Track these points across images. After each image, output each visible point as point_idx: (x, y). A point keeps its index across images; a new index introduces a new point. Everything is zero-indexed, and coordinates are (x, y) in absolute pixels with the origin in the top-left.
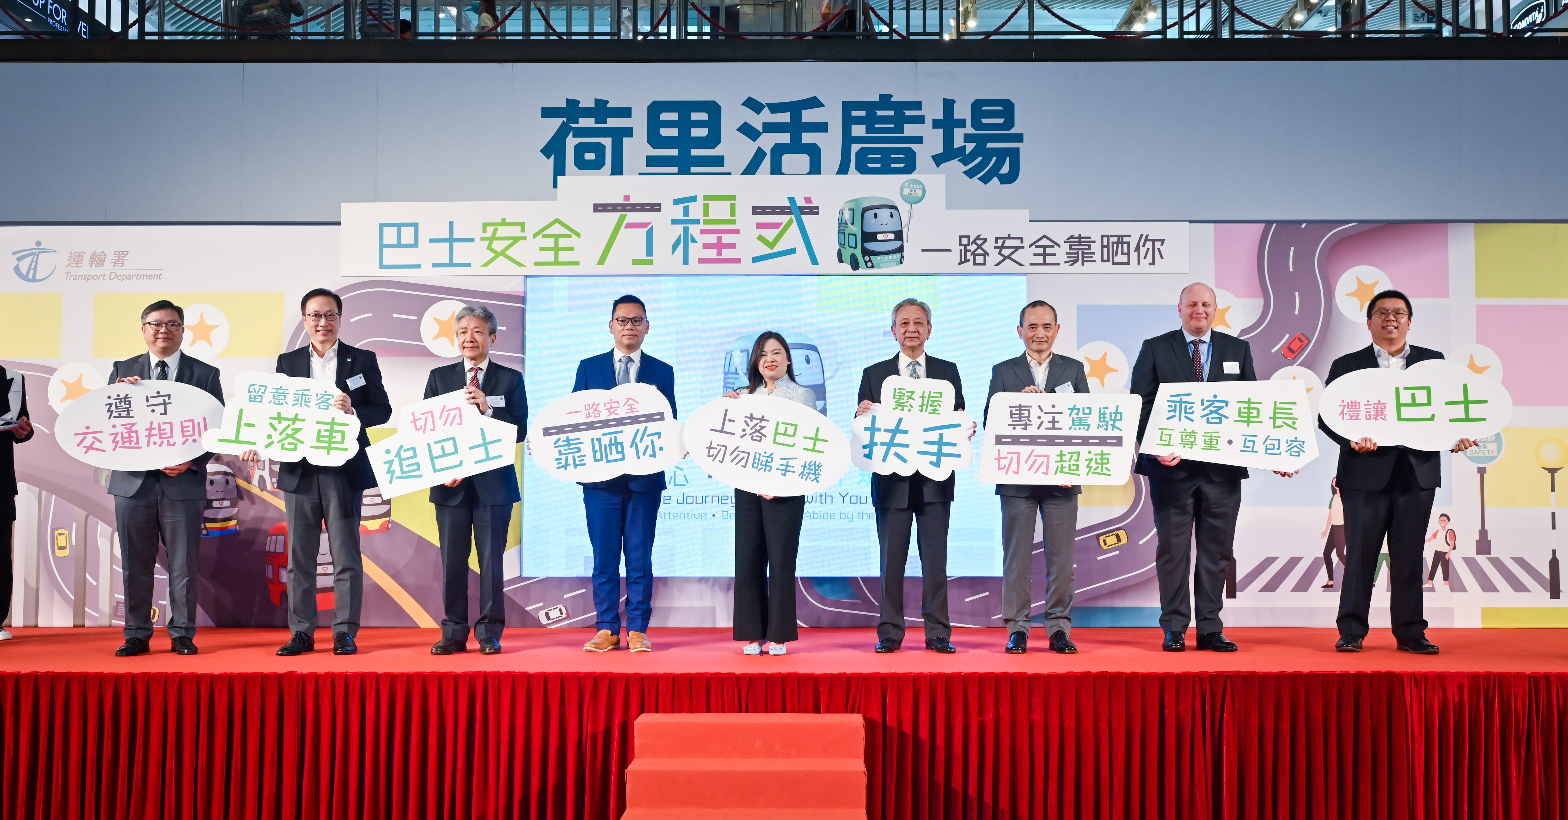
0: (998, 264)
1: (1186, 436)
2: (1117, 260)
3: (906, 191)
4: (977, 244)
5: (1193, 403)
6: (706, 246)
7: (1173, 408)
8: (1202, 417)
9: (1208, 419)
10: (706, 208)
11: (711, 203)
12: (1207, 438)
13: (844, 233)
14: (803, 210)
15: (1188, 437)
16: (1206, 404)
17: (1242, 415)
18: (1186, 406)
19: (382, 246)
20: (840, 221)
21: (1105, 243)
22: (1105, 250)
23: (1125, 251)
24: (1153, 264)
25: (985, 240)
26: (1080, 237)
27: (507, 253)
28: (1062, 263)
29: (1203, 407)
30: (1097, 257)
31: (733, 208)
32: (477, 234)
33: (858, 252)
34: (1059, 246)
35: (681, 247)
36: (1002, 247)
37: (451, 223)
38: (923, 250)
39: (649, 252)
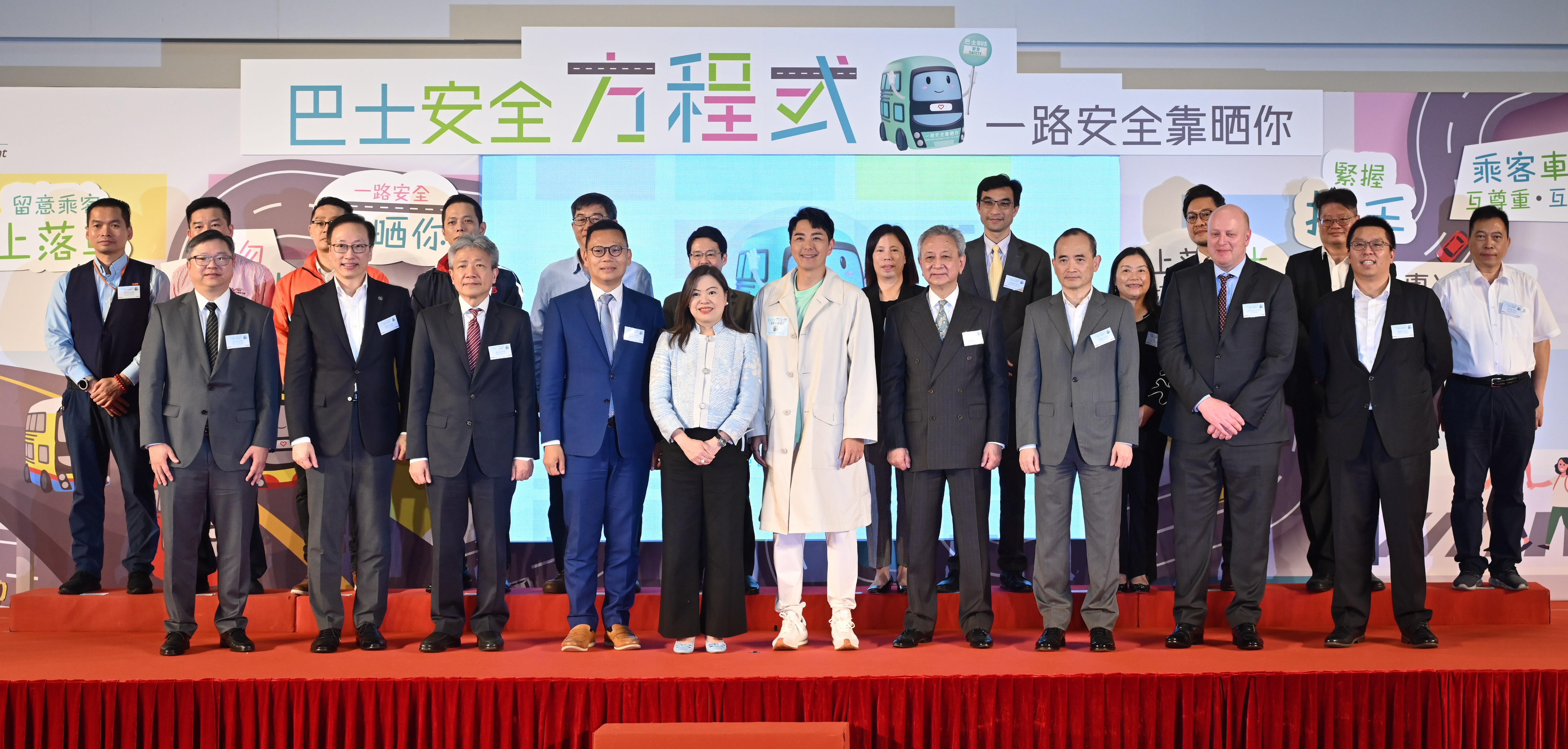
0: (1083, 143)
1: (1495, 197)
2: (1232, 138)
3: (967, 49)
4: (1056, 117)
5: (1499, 163)
6: (712, 118)
7: (1479, 170)
8: (1509, 176)
9: (1515, 177)
10: (712, 68)
11: (719, 63)
12: (1515, 197)
13: (888, 103)
14: (836, 73)
15: (1497, 198)
16: (1512, 162)
17: (1548, 169)
18: (1492, 167)
19: (295, 115)
20: (883, 88)
21: (1218, 117)
22: (1218, 125)
23: (1243, 126)
24: (1277, 143)
25: (1067, 112)
26: (1186, 109)
27: (457, 125)
28: (1164, 142)
29: (1509, 165)
30: (1208, 134)
31: (746, 69)
32: (418, 101)
33: (906, 128)
34: (1160, 120)
35: (680, 119)
36: (1088, 121)
37: (384, 87)
38: (989, 125)
39: (640, 126)
